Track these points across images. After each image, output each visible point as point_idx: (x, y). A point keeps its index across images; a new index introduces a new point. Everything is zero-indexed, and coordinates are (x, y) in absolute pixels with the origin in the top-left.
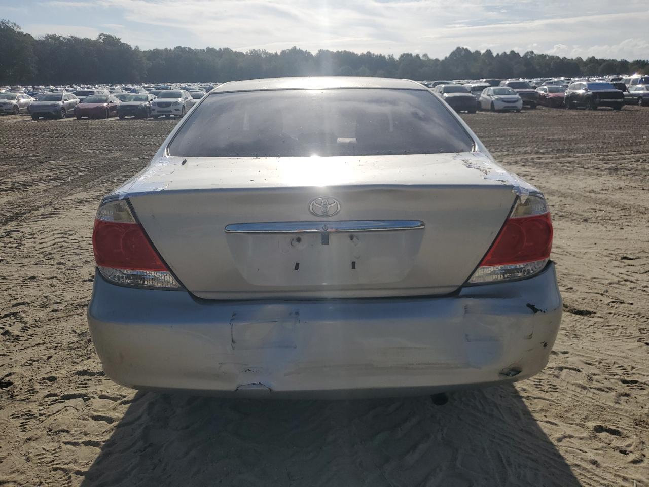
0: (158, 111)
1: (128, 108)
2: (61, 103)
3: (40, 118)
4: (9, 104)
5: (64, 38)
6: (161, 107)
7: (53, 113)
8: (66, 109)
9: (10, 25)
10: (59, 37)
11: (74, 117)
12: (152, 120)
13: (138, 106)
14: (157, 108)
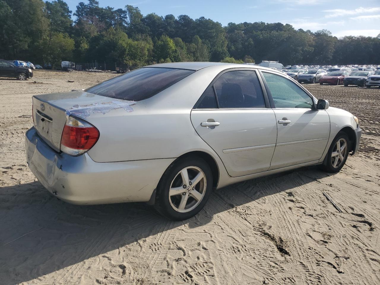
0: (370, 83)
1: (351, 80)
2: (315, 75)
3: (302, 82)
4: (294, 75)
5: (355, 38)
6: (373, 80)
7: (309, 80)
8: (317, 78)
9: (326, 32)
10: (353, 37)
11: (318, 83)
12: (365, 88)
13: (358, 79)
14: (370, 81)
